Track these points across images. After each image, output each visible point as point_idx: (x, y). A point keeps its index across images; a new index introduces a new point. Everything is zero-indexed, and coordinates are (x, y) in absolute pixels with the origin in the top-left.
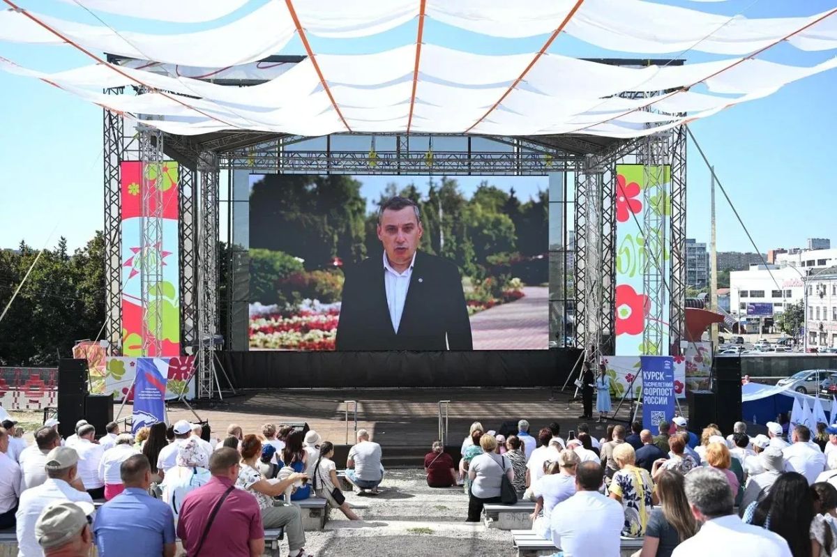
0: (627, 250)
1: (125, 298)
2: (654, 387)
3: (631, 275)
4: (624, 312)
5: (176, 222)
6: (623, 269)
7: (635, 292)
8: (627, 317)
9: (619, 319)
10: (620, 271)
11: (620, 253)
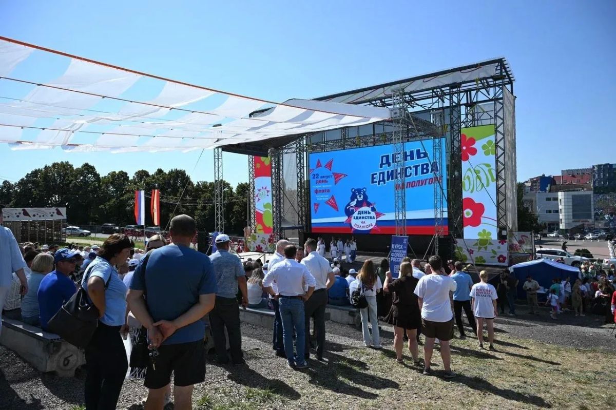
0: (468, 177)
1: (257, 210)
2: (397, 252)
3: (472, 192)
4: (468, 213)
5: (270, 178)
6: (467, 189)
7: (474, 202)
8: (470, 216)
9: (466, 218)
10: (465, 190)
11: (464, 179)
